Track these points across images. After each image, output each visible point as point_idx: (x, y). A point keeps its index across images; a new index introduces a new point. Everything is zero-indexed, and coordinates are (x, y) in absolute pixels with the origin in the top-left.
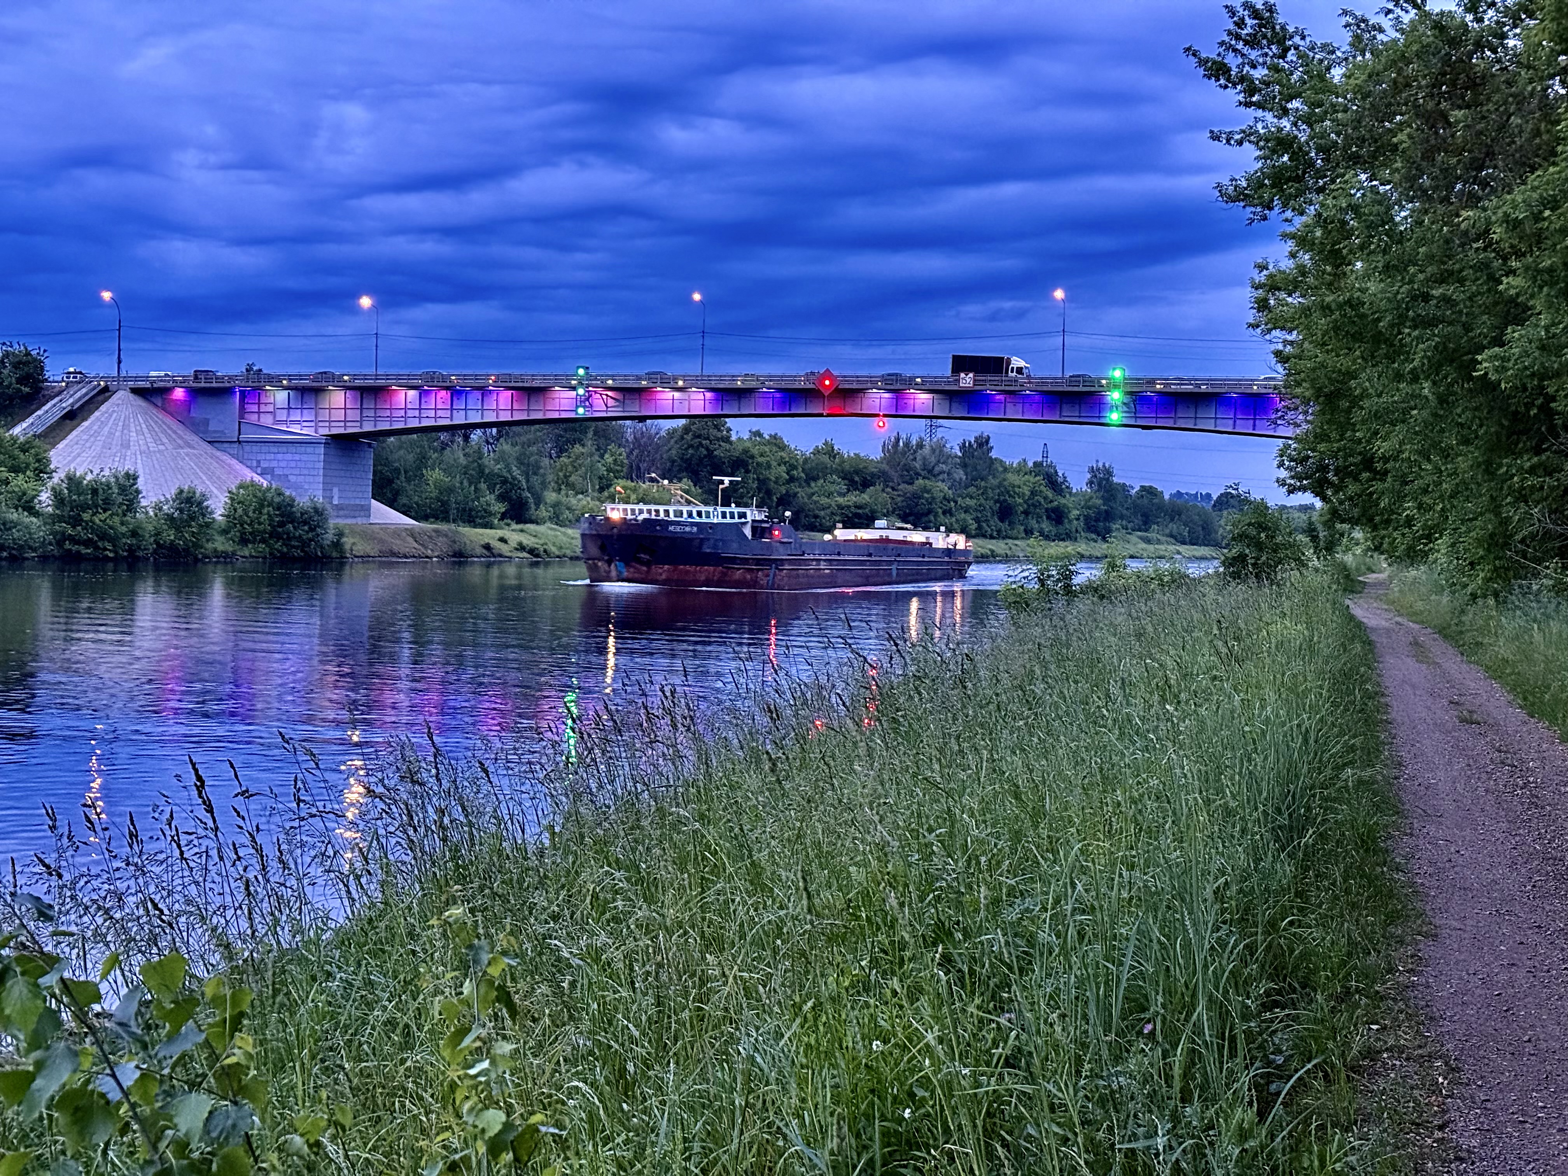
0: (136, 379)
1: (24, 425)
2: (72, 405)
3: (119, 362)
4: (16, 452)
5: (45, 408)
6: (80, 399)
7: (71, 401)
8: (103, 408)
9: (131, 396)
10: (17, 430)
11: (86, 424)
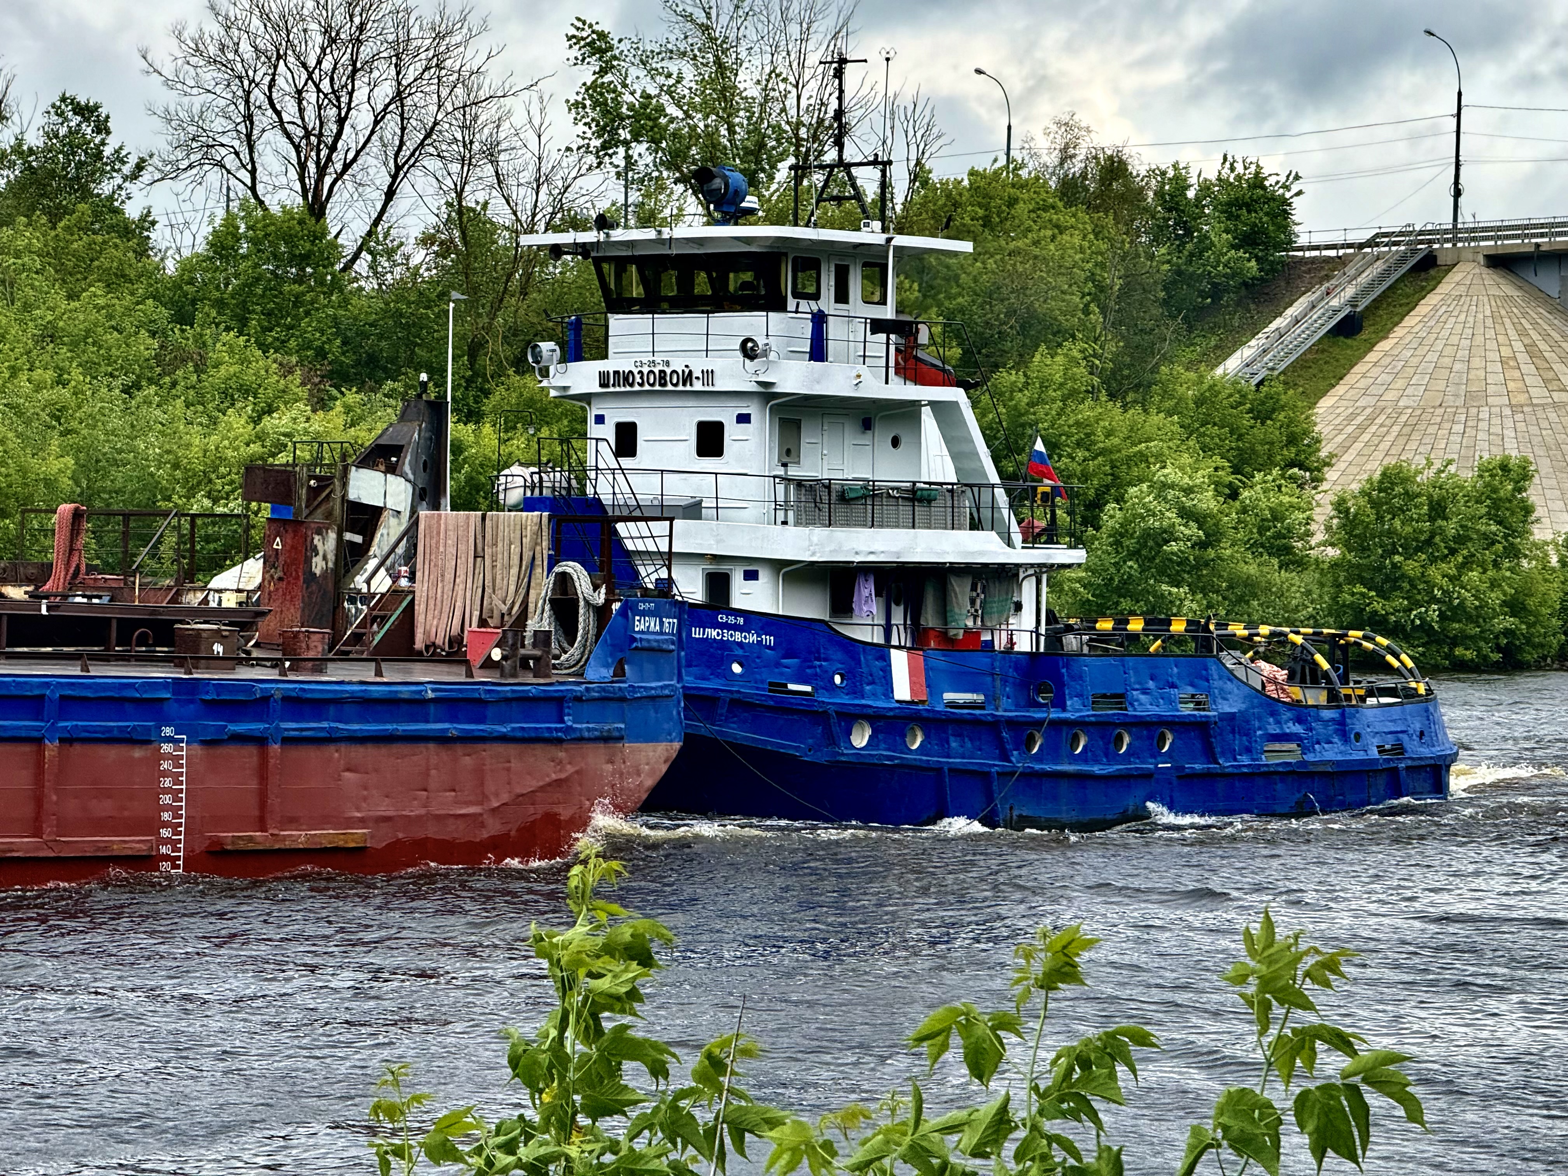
0: (1498, 231)
1: (1246, 352)
2: (1353, 302)
3: (1458, 193)
4: (1246, 421)
5: (1292, 311)
6: (1371, 286)
7: (1350, 291)
8: (1423, 308)
9: (1490, 277)
10: (1233, 364)
11: (1384, 346)
